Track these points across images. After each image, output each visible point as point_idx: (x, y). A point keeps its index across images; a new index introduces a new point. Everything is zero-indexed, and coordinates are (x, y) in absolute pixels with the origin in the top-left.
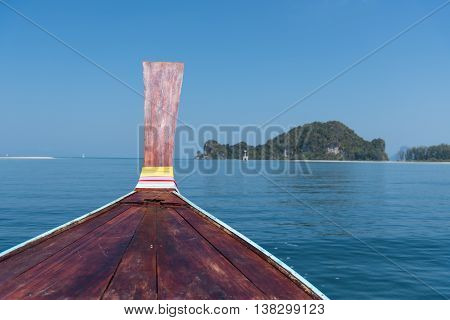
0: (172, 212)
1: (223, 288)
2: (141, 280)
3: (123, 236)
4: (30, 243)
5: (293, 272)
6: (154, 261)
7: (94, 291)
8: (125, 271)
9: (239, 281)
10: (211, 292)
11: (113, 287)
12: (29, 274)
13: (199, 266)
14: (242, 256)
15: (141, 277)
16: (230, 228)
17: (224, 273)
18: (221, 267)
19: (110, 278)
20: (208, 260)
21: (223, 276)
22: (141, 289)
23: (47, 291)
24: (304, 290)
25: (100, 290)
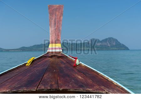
0: (62, 60)
1: (83, 84)
2: (52, 81)
3: (44, 67)
4: (9, 70)
5: (109, 78)
6: (56, 75)
7: (35, 85)
8: (45, 78)
9: (89, 81)
10: (79, 85)
11: (42, 84)
12: (10, 80)
13: (73, 77)
14: (89, 73)
15: (52, 80)
16: (84, 64)
17: (83, 79)
18: (81, 77)
19: (40, 81)
20: (77, 75)
21: (83, 80)
22: (52, 84)
23: (17, 85)
24: (114, 84)
25: (37, 84)
